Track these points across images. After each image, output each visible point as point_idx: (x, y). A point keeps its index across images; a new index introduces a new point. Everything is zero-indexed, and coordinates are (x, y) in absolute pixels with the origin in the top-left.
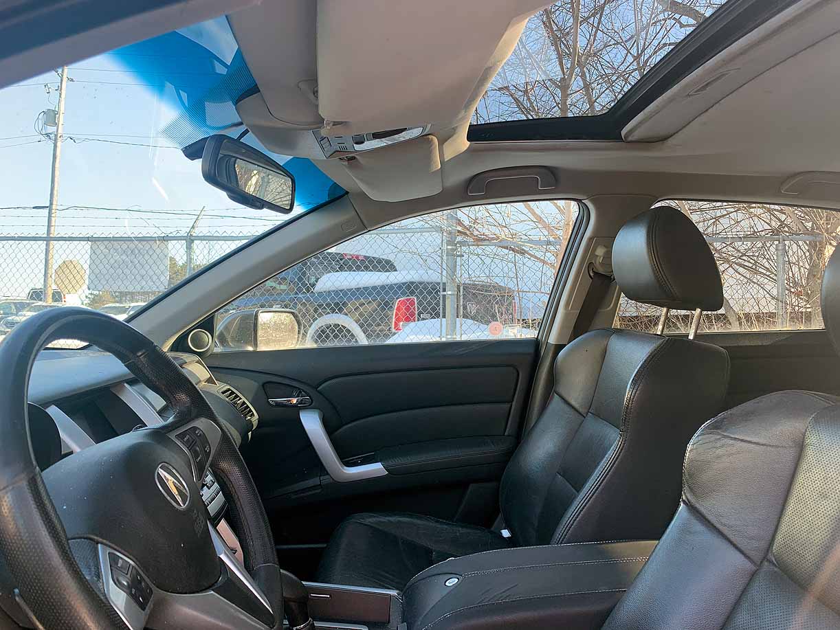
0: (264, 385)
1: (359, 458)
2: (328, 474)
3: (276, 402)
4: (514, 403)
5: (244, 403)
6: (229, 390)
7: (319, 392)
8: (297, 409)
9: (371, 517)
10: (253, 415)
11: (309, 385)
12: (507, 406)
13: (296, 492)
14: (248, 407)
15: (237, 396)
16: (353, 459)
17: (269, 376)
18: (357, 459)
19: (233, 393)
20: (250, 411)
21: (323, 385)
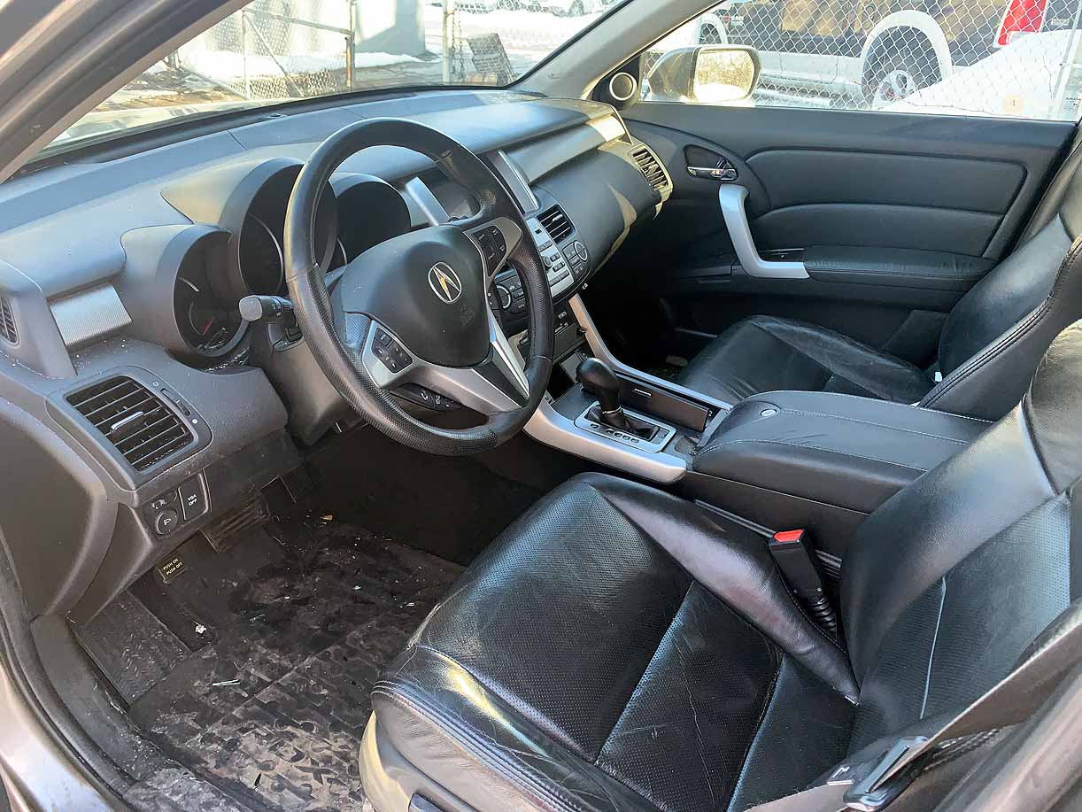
0: (686, 148)
1: (784, 252)
2: (740, 264)
3: (697, 172)
4: (1007, 216)
5: (659, 169)
6: (645, 150)
7: (746, 164)
8: (718, 182)
9: (772, 321)
10: (666, 183)
11: (737, 155)
12: (996, 218)
13: (706, 277)
14: (662, 173)
15: (653, 159)
16: (777, 252)
17: (693, 139)
18: (781, 252)
19: (649, 155)
20: (665, 178)
21: (754, 157)
